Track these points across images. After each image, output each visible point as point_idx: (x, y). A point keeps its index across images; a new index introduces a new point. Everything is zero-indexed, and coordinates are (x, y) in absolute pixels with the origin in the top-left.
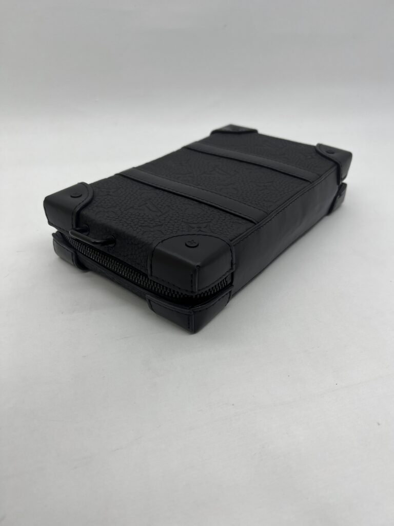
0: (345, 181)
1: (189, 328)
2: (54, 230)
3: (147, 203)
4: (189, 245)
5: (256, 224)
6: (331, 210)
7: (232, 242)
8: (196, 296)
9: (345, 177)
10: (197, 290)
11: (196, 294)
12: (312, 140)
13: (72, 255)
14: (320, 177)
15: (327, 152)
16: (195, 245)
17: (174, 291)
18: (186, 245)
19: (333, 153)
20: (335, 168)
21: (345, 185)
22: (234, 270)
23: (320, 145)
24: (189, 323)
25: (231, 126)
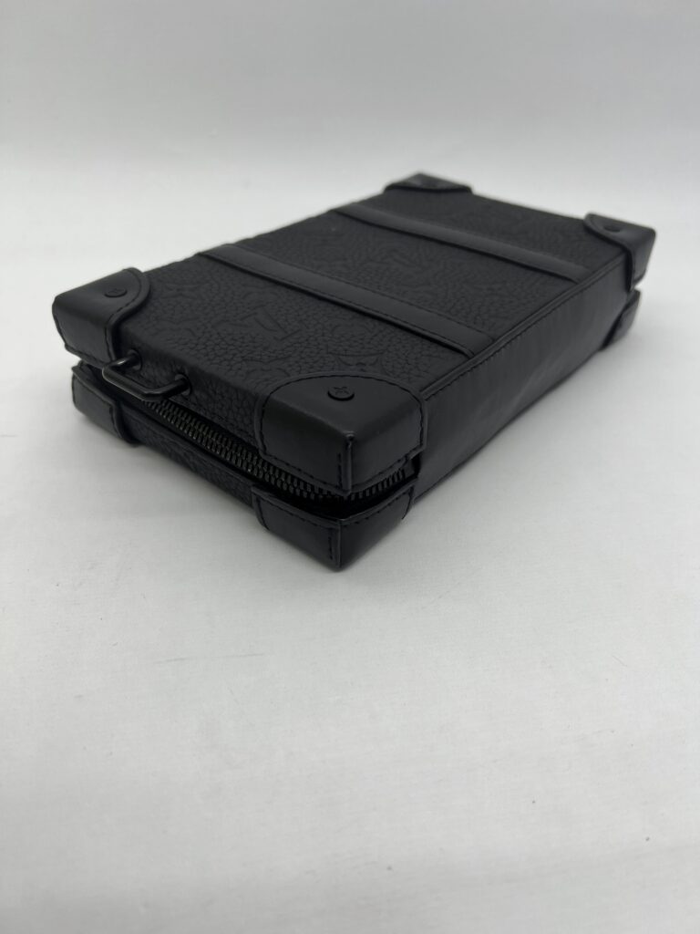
0: (640, 286)
1: (331, 558)
2: (75, 360)
3: (256, 314)
4: (335, 396)
5: (469, 359)
6: (609, 340)
7: (423, 393)
8: (350, 497)
9: (640, 278)
10: (350, 487)
11: (349, 493)
12: (575, 207)
13: (111, 411)
14: (594, 272)
15: (606, 228)
16: (346, 396)
17: (312, 487)
18: (330, 395)
19: (617, 230)
20: (621, 259)
21: (637, 294)
22: (424, 447)
23: (592, 217)
24: (330, 550)
25: (420, 177)
